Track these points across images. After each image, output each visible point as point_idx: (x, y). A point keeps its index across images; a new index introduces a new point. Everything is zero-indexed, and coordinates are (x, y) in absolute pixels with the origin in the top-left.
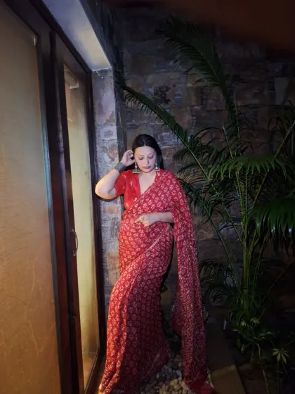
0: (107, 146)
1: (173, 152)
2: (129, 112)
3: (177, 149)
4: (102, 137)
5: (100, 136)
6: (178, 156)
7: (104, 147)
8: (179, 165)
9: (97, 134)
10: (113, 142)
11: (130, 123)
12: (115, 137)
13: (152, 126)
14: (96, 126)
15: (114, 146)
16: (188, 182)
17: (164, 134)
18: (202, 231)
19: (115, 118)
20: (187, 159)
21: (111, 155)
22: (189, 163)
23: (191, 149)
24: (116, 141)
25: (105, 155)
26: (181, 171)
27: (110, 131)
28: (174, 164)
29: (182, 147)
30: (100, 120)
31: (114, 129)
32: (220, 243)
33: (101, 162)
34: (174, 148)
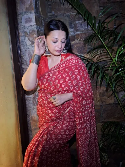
0: (28, 31)
1: (84, 36)
2: (50, 5)
3: (87, 34)
4: (24, 24)
5: (21, 23)
6: (88, 40)
7: (25, 32)
8: (88, 47)
9: (19, 21)
10: (33, 27)
11: (51, 14)
12: (34, 23)
13: (68, 16)
14: (18, 13)
15: (33, 31)
16: (95, 61)
17: (77, 22)
18: (105, 97)
19: (33, 6)
20: (95, 43)
21: (31, 39)
22: (97, 45)
23: (98, 33)
24: (35, 26)
25: (27, 38)
26: (90, 52)
27: (29, 18)
28: (85, 46)
29: (92, 32)
30: (21, 9)
31: (33, 16)
32: (119, 107)
33: (23, 45)
34: (85, 34)
